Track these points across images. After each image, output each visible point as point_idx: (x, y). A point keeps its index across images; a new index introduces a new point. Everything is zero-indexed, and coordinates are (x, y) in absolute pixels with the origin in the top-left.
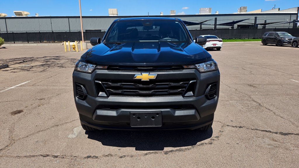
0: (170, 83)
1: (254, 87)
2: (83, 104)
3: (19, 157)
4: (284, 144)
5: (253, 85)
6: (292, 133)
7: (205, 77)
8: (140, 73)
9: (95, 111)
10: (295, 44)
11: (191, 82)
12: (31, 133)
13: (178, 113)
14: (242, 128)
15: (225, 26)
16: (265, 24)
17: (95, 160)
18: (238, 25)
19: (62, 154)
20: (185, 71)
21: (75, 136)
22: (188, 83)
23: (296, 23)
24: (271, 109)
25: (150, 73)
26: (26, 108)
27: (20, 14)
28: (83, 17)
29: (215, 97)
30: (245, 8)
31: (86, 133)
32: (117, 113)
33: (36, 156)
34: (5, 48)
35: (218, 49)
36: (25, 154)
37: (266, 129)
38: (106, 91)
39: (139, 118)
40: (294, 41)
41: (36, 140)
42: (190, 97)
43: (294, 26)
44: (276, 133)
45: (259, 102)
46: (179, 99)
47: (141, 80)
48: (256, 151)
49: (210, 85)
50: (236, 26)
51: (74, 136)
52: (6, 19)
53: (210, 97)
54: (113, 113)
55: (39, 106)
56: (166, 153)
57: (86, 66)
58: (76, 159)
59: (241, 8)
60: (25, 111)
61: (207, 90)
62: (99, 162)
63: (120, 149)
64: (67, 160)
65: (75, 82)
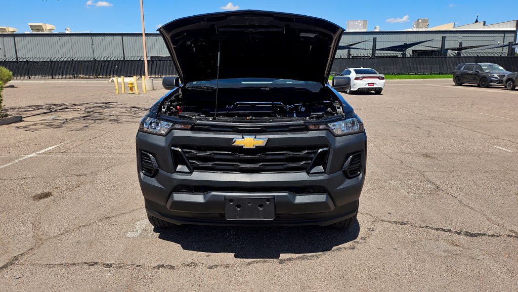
0: (288, 153)
1: (432, 158)
2: (152, 184)
3: (50, 265)
4: (470, 251)
5: (431, 155)
6: (485, 234)
7: (343, 143)
8: (241, 137)
9: (170, 194)
10: (510, 84)
11: (320, 151)
12: (68, 229)
13: (300, 199)
14: (405, 224)
15: (391, 52)
16: (460, 49)
17: (170, 271)
18: (413, 51)
19: (118, 262)
20: (310, 134)
21: (138, 235)
22: (315, 153)
23: (513, 47)
24: (456, 195)
25: (257, 137)
26: (58, 189)
27: (39, 28)
28: (147, 35)
29: (360, 174)
30: (425, 21)
31: (155, 231)
32: (205, 198)
33: (78, 264)
34: (12, 86)
35: (378, 91)
36: (60, 261)
37: (443, 227)
38: (189, 164)
39: (238, 206)
40: (508, 80)
41: (76, 240)
42: (318, 174)
43: (510, 52)
44: (459, 233)
45: (438, 183)
46: (301, 176)
47: (242, 146)
48: (423, 260)
49: (351, 156)
50: (409, 52)
51: (136, 235)
52: (15, 38)
53: (351, 174)
54: (199, 198)
55: (78, 186)
56: (281, 262)
57: (157, 123)
58: (139, 270)
59: (418, 20)
60: (55, 194)
61: (346, 163)
62: (175, 274)
63: (209, 255)
64: (126, 271)
65: (139, 149)
